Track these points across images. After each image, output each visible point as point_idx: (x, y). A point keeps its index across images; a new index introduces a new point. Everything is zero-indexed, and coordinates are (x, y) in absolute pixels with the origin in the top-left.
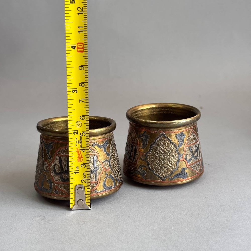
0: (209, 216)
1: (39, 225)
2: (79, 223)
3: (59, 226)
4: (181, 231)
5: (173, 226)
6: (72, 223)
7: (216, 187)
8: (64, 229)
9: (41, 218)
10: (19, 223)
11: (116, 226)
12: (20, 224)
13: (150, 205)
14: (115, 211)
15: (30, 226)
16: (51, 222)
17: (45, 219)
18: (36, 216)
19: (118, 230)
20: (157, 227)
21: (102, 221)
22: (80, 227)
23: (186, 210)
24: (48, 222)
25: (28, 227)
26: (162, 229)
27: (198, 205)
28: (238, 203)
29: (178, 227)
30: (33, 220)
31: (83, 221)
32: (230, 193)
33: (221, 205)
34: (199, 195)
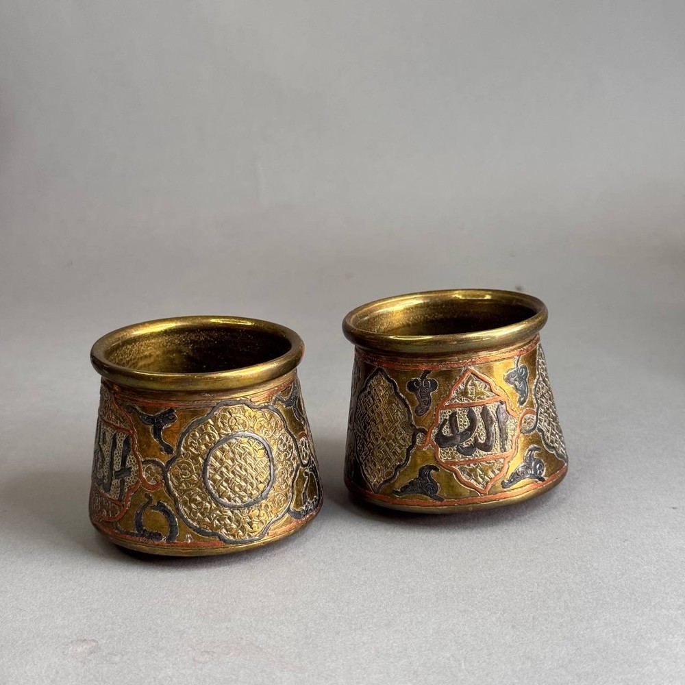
0: (564, 624)
1: (82, 670)
2: (196, 659)
3: (141, 670)
4: (487, 675)
5: (465, 658)
6: (176, 659)
7: (576, 533)
8: (155, 681)
9: (86, 649)
10: (26, 665)
11: (303, 663)
12: (28, 667)
13: (395, 593)
14: (297, 616)
15: (57, 672)
16: (117, 659)
17: (100, 648)
18: (72, 642)
19: (309, 676)
20: (418, 664)
21: (261, 649)
22: (201, 670)
23: (496, 606)
24: (108, 658)
25: (51, 676)
26: (434, 669)
27: (530, 590)
28: (643, 578)
29: (479, 662)
30: (66, 653)
31: (208, 653)
32: (618, 548)
33: (594, 587)
34: (532, 558)
